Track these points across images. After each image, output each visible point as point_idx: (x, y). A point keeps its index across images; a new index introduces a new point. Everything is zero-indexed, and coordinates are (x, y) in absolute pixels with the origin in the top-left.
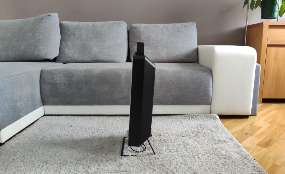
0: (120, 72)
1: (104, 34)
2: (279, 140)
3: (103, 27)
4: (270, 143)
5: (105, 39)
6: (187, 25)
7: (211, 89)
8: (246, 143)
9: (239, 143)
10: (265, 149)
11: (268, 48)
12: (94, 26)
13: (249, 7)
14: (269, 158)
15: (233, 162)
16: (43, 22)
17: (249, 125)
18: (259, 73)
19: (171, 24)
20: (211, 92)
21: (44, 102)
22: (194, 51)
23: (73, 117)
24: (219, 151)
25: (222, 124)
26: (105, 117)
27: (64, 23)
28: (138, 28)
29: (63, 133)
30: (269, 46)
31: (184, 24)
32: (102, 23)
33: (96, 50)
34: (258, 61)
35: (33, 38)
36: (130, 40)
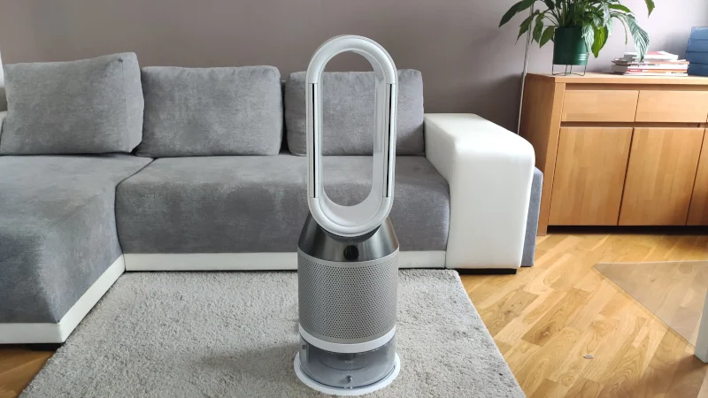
0: (272, 190)
1: (234, 96)
2: (563, 327)
3: (232, 81)
4: (547, 332)
7: (446, 222)
8: (503, 335)
9: (490, 337)
10: (535, 348)
11: (563, 128)
15: (474, 379)
16: (108, 74)
17: (514, 292)
20: (447, 227)
24: (453, 355)
25: (465, 291)
27: (149, 72)
29: (169, 316)
35: (88, 109)
36: (286, 105)
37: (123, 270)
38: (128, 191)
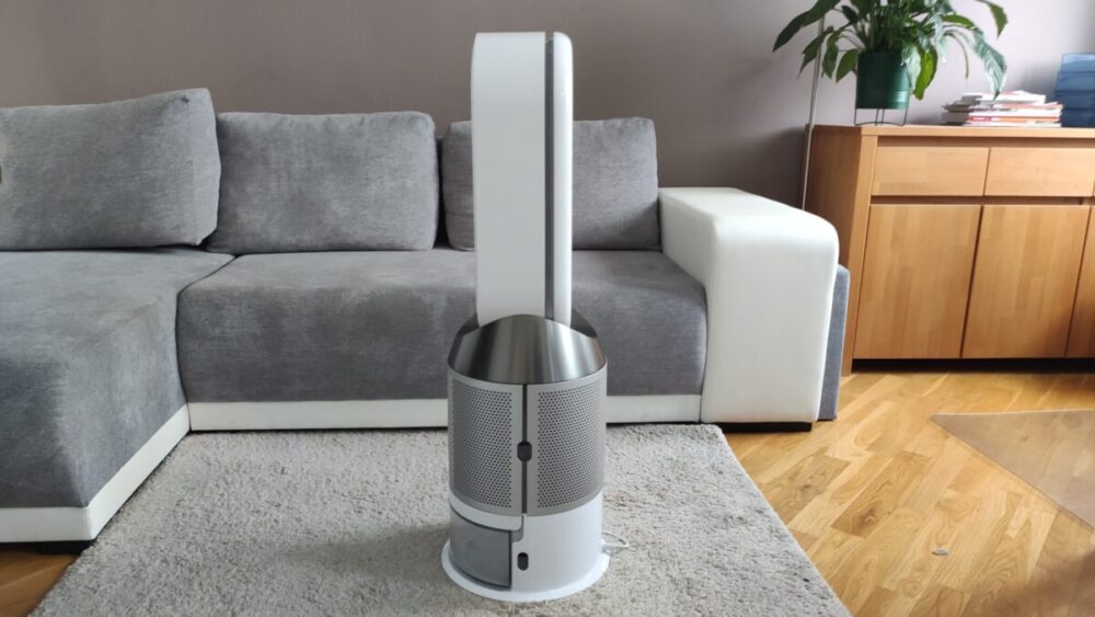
0: (428, 299)
1: (363, 157)
2: (894, 509)
3: (359, 134)
4: (870, 517)
7: (702, 349)
8: (802, 520)
9: (782, 525)
10: (855, 540)
11: (874, 205)
12: (328, 129)
13: (821, 69)
14: (866, 568)
15: (764, 588)
16: (165, 122)
17: (811, 458)
18: (843, 296)
20: (703, 356)
21: (189, 394)
22: (647, 212)
23: (281, 438)
24: (726, 552)
25: (734, 457)
26: (380, 435)
27: (228, 119)
29: (263, 499)
30: (876, 199)
31: (618, 122)
32: (355, 118)
33: (339, 212)
34: (843, 260)
35: (133, 177)
36: (445, 173)
37: (187, 430)
38: (197, 301)
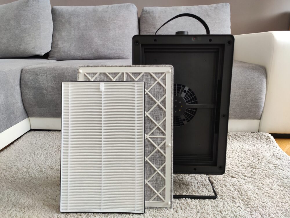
1: (108, 21)
3: (107, 12)
5: (109, 27)
6: (218, 6)
12: (95, 11)
16: (29, 5)
19: (196, 7)
27: (57, 8)
28: (153, 12)
31: (215, 5)
32: (105, 6)
33: (98, 43)
35: (18, 28)
36: (141, 28)
37: (29, 129)
38: (28, 72)
